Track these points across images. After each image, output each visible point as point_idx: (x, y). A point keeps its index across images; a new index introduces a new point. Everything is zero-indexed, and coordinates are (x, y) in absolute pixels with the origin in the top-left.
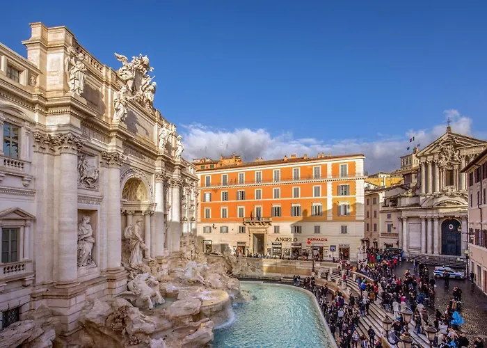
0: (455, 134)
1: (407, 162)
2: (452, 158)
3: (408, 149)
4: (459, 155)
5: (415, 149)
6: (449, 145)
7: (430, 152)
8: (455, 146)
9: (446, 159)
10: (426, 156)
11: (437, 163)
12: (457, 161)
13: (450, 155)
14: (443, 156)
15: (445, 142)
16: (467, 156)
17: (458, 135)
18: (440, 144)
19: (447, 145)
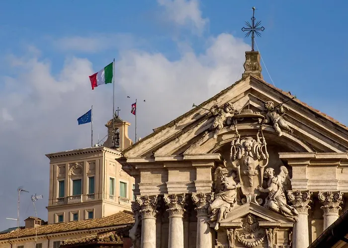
0: (274, 91)
1: (78, 183)
2: (264, 196)
3: (85, 119)
4: (287, 186)
5: (115, 124)
6: (253, 133)
7: (180, 152)
8: (276, 146)
9: (241, 198)
10: (162, 168)
11: (208, 211)
12: (281, 213)
13: (255, 183)
14: (230, 182)
15: (238, 119)
16: (315, 196)
17: (284, 98)
18: (219, 122)
19: (244, 134)
